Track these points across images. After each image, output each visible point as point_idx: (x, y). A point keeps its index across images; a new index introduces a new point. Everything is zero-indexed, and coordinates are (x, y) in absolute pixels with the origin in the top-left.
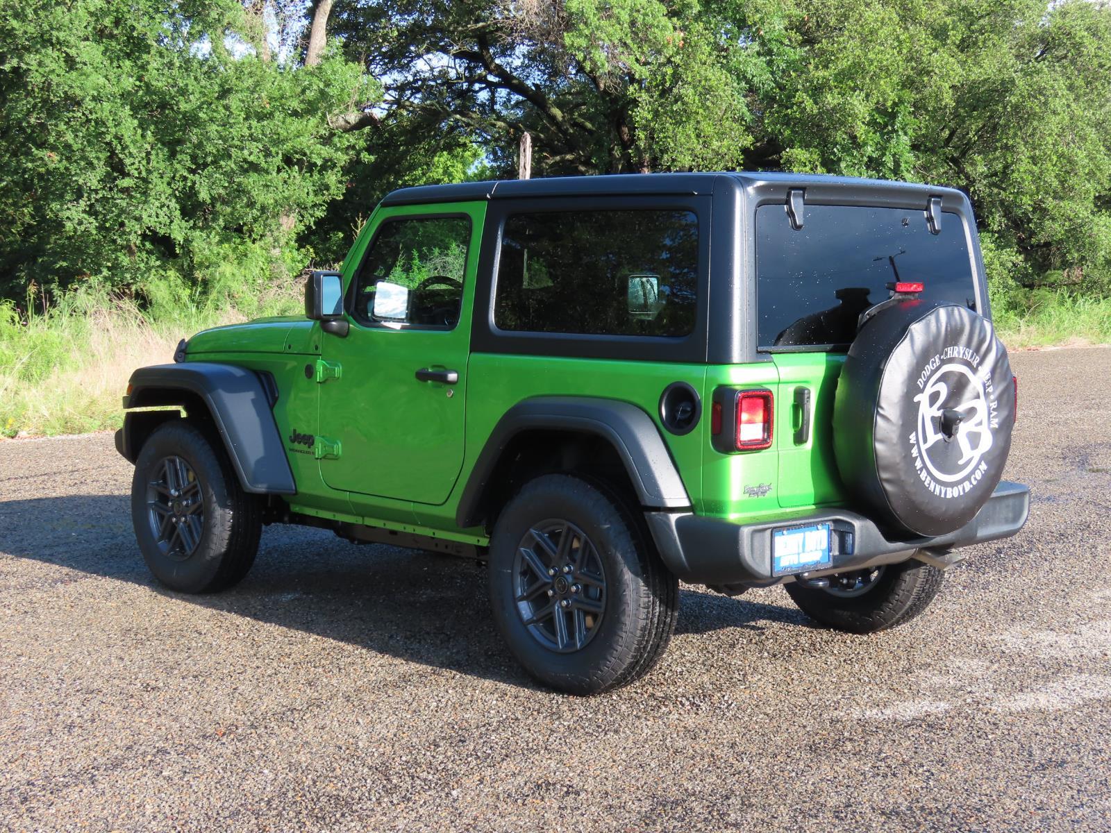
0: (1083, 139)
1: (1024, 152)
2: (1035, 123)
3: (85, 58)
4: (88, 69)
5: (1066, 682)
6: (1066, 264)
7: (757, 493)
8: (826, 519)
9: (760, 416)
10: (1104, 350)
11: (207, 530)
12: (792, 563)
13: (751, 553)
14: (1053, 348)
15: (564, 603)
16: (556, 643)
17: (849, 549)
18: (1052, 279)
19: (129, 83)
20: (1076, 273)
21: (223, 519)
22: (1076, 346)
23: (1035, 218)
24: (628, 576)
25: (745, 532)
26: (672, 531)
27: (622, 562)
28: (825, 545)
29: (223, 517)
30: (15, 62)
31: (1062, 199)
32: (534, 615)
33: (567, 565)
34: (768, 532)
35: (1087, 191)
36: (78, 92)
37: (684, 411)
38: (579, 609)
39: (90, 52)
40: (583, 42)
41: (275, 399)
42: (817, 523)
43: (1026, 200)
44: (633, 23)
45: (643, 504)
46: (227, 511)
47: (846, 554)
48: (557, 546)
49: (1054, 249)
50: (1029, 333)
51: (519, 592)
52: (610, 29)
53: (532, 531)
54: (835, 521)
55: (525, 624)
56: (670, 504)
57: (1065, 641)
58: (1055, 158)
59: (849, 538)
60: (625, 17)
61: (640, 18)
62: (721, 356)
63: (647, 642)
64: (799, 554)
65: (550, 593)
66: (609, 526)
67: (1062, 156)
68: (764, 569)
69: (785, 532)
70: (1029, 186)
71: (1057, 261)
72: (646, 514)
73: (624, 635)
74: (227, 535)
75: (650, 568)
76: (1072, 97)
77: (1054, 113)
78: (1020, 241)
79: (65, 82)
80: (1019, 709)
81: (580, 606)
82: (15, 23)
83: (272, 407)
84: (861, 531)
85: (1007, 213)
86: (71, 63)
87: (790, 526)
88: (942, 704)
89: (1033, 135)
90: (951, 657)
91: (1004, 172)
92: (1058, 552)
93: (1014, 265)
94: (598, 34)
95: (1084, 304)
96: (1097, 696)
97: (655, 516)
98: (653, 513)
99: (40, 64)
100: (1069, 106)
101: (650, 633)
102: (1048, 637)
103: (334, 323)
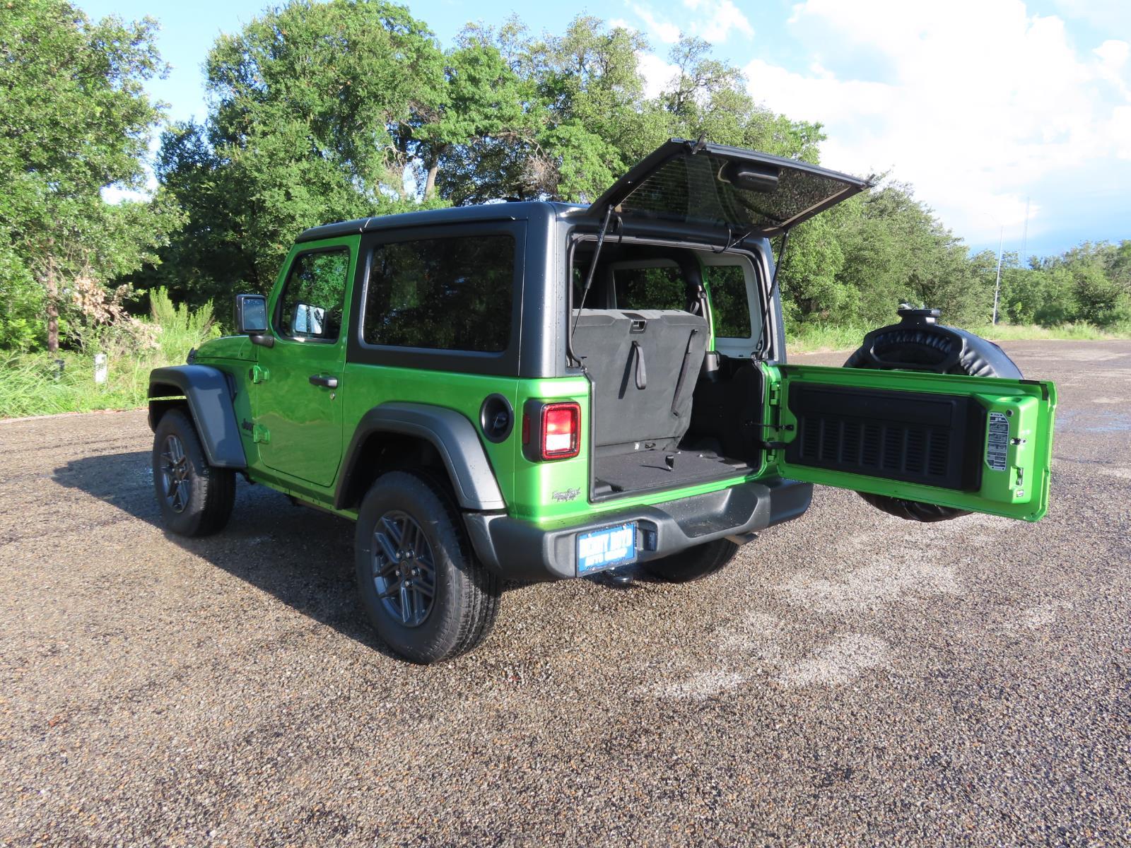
0: (829, 243)
1: (798, 251)
2: (805, 235)
3: (297, 194)
4: (298, 200)
5: (842, 644)
6: (819, 310)
7: (566, 498)
8: (630, 520)
9: (567, 427)
10: (839, 354)
11: (190, 492)
12: (597, 562)
13: (555, 557)
14: (812, 353)
15: (407, 583)
16: (401, 616)
17: (652, 547)
18: (812, 317)
19: (323, 208)
20: (825, 314)
21: (201, 485)
22: (824, 352)
23: (803, 285)
24: (452, 568)
25: (549, 538)
26: (486, 533)
27: (447, 555)
28: (630, 542)
29: (199, 483)
30: (258, 196)
31: (817, 275)
32: (387, 589)
33: (410, 551)
34: (573, 537)
35: (831, 271)
36: (291, 212)
37: (500, 421)
38: (417, 591)
39: (299, 191)
40: (567, 190)
41: (235, 395)
42: (622, 525)
43: (798, 275)
44: (594, 180)
45: (461, 505)
46: (203, 478)
47: (650, 550)
48: (401, 531)
49: (813, 302)
50: (799, 345)
51: (376, 570)
52: (582, 183)
53: (383, 519)
54: (640, 521)
55: (380, 598)
56: (485, 506)
57: (836, 591)
58: (814, 254)
59: (652, 536)
60: (590, 176)
61: (598, 177)
62: (531, 370)
63: (471, 625)
64: (604, 553)
65: (397, 573)
66: (437, 522)
67: (818, 252)
68: (569, 570)
69: (589, 535)
70: (801, 268)
71: (814, 308)
72: (464, 514)
73: (449, 620)
74: (203, 496)
75: (472, 562)
76: (824, 221)
77: (815, 229)
78: (796, 297)
79: (285, 208)
80: (803, 684)
81: (419, 588)
82: (256, 174)
83: (233, 400)
84: (664, 530)
85: (789, 283)
86: (288, 196)
87: (595, 529)
88: (736, 676)
89: (803, 241)
90: (747, 611)
91: (788, 261)
92: (825, 499)
93: (792, 309)
94: (576, 185)
95: (828, 329)
96: (871, 664)
97: (471, 517)
98: (470, 514)
99: (272, 197)
100: (822, 226)
101: (473, 618)
102: (823, 587)
103: (260, 337)
